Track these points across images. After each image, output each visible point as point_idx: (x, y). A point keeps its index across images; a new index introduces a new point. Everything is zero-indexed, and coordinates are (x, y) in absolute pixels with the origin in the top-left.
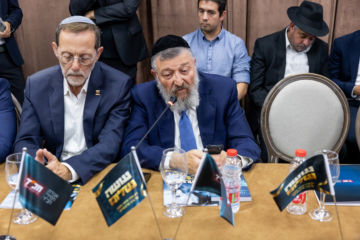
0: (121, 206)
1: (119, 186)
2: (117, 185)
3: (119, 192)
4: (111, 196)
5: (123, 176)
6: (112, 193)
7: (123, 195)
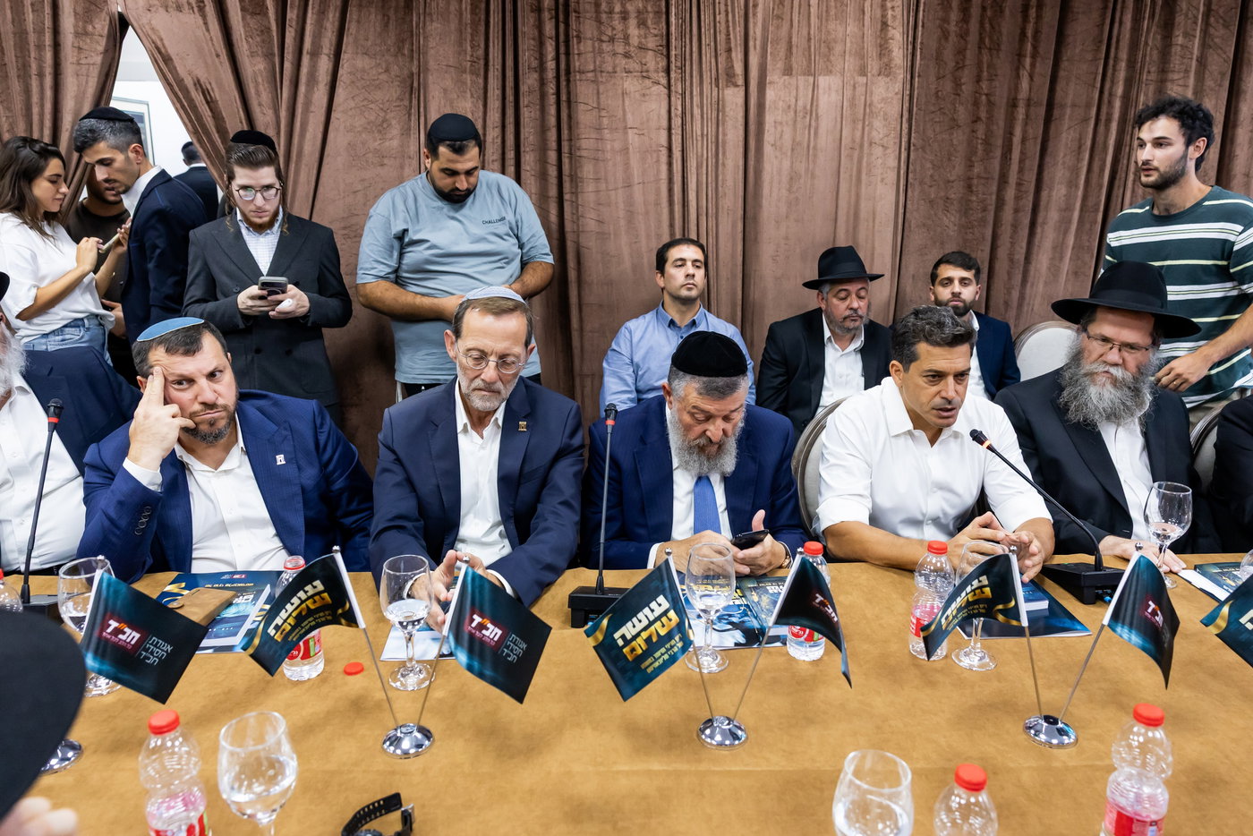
0: (650, 660)
1: (645, 622)
2: (640, 621)
3: (645, 635)
4: (627, 642)
5: (653, 605)
6: (629, 637)
7: (654, 639)
